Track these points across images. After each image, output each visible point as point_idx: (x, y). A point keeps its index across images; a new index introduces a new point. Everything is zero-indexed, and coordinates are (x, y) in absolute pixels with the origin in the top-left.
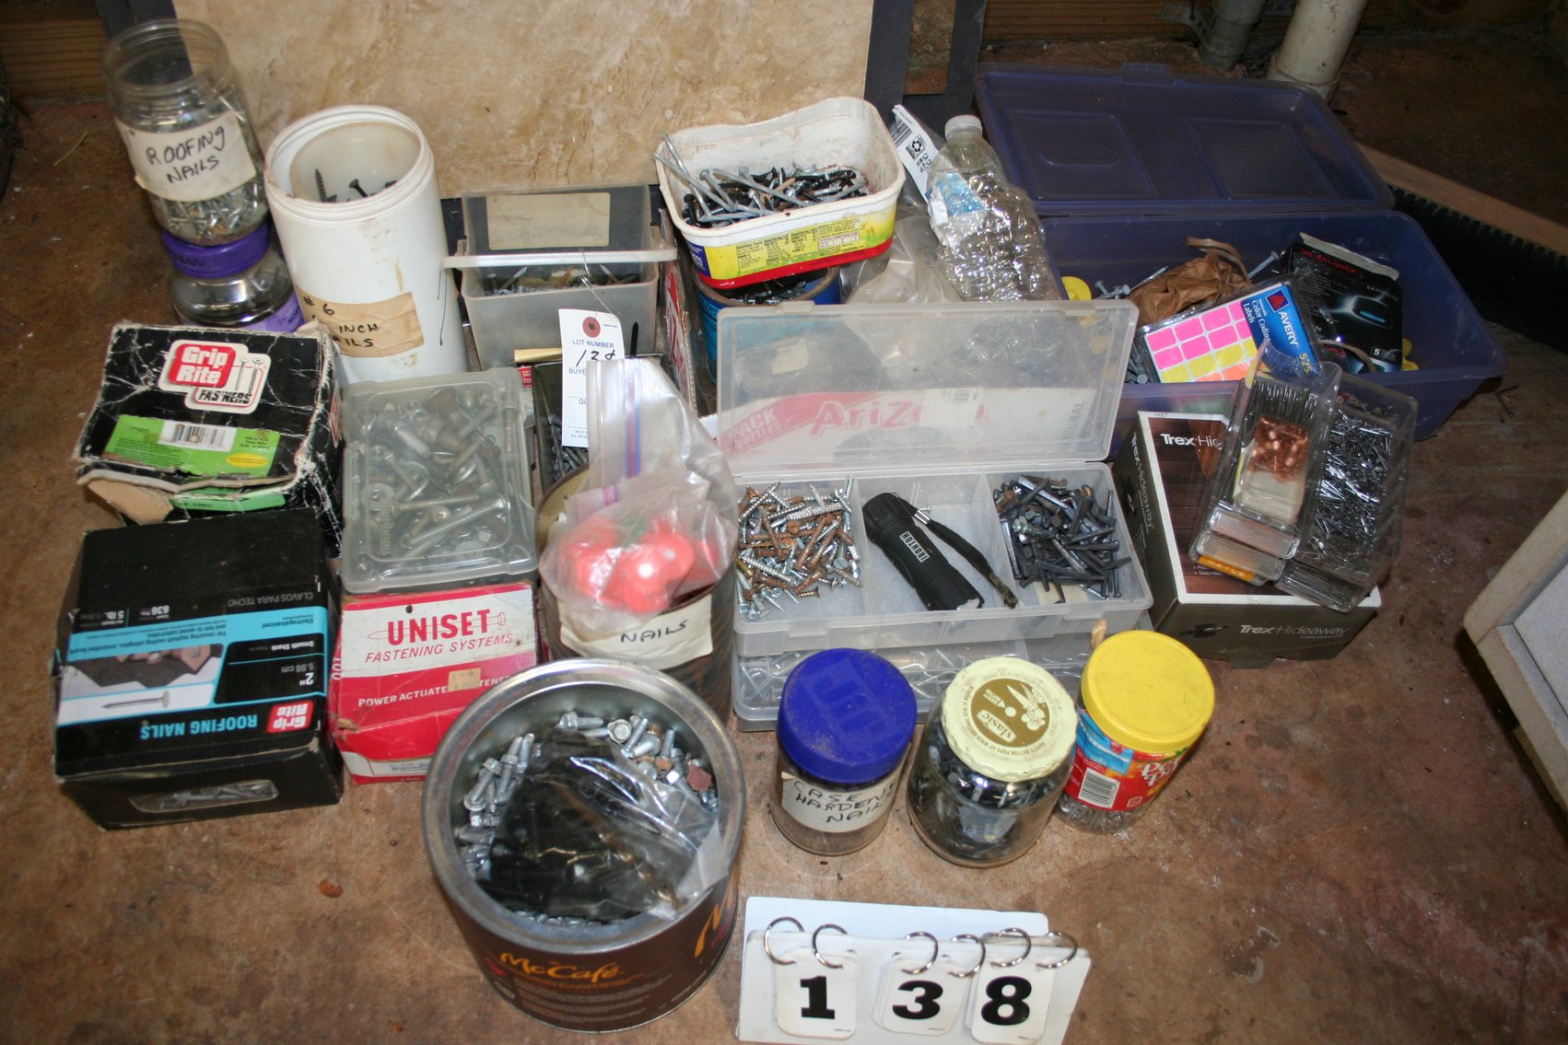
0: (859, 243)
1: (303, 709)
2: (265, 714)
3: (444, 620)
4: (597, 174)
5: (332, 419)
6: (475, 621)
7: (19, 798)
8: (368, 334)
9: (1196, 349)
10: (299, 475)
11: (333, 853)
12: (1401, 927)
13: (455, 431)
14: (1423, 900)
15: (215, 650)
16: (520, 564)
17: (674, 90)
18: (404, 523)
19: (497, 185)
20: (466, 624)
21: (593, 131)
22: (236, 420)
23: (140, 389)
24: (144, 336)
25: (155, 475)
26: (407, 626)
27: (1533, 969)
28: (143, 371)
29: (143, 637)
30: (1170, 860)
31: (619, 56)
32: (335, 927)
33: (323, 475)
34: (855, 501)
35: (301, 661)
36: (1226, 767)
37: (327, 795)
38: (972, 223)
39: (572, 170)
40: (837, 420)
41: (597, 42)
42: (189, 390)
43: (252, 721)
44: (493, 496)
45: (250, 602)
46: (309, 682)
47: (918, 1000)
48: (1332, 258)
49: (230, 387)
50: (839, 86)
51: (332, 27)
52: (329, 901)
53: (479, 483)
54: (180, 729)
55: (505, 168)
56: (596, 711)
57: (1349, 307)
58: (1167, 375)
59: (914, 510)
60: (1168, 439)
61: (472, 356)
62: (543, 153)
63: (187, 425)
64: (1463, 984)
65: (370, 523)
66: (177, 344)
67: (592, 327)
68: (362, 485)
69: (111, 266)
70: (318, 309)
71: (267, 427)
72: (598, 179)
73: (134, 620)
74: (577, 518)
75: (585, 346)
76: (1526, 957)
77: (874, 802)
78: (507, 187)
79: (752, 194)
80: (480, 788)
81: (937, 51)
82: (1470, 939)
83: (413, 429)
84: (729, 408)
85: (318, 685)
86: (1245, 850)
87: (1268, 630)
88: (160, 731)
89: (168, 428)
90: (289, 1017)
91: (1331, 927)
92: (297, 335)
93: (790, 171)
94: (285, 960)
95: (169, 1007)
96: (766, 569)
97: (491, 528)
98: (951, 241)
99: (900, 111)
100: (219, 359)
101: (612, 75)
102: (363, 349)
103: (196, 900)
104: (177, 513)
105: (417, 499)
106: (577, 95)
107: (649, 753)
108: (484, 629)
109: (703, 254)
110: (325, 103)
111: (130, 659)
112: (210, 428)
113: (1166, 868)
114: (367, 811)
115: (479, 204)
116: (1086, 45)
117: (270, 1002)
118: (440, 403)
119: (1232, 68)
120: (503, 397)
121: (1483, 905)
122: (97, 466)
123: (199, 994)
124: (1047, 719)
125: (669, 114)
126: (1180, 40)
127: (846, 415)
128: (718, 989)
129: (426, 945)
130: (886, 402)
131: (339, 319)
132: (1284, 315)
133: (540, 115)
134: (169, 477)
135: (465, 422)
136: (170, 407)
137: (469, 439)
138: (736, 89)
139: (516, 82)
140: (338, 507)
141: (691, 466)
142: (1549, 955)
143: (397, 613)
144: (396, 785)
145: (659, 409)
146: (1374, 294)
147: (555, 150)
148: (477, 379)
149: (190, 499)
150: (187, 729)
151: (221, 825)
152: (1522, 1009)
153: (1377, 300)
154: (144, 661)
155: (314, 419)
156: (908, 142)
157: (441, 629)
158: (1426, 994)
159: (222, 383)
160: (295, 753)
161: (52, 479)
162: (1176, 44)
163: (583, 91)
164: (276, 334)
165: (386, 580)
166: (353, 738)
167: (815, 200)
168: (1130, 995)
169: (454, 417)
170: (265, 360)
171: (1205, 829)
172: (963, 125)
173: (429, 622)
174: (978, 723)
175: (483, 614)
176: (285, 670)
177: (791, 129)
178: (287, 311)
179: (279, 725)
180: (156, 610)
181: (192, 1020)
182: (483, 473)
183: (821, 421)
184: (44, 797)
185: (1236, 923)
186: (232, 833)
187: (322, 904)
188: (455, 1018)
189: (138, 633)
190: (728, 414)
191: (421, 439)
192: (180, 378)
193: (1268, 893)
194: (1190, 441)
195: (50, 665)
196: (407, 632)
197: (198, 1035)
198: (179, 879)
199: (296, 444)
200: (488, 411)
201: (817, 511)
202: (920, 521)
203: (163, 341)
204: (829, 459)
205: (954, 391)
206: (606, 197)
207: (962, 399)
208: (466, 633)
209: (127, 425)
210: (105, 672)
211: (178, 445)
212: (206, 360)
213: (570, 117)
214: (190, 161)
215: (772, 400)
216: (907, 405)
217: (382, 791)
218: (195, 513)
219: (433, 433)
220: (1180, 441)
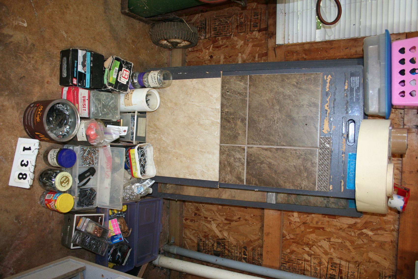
0: (134, 172)
1: (76, 83)
2: (76, 78)
3: (85, 104)
4: (148, 135)
5: (115, 92)
6: (85, 109)
7: (67, 40)
8: (127, 98)
9: (114, 226)
10: (108, 87)
11: (53, 83)
12: (18, 247)
13: (111, 109)
14: (21, 252)
15: (85, 72)
16: (91, 116)
17: (159, 147)
18: (99, 100)
19: (148, 120)
20: (84, 107)
21: (154, 135)
22: (117, 78)
23: (123, 65)
24: (131, 67)
25: (111, 66)
26: (85, 99)
27: (8, 269)
28: (126, 66)
29: (88, 62)
30: (34, 209)
31: (164, 140)
32: (43, 82)
33: (108, 90)
34: (95, 166)
35: (82, 84)
36: (46, 222)
37: (61, 84)
38: (136, 191)
39: (149, 131)
40: (107, 166)
41: (166, 136)
42: (122, 72)
43: (75, 76)
44: (101, 113)
45: (91, 77)
46: (79, 84)
47: (25, 164)
48: (127, 253)
49: (122, 78)
50: (158, 172)
51: (170, 100)
52: (46, 82)
53: (104, 112)
54: (75, 66)
55: (150, 121)
56: (71, 124)
57: (119, 254)
58: (110, 221)
59: (92, 176)
60: (100, 218)
61: (122, 113)
62: (151, 127)
63: (117, 71)
64: (8, 256)
65: (100, 96)
66: (129, 71)
67: (125, 131)
68: (105, 95)
69: (143, 59)
70: (132, 92)
71: (116, 82)
72: (147, 135)
73: (91, 61)
74: (99, 124)
75: (122, 130)
76: (10, 269)
77: (53, 161)
78: (147, 121)
79: (142, 157)
80: (62, 106)
81: (164, 191)
82: (14, 259)
83: (113, 103)
84: (111, 149)
85: (79, 86)
86: (34, 222)
87: (68, 231)
88: (76, 63)
89: (117, 69)
90: (31, 74)
91: (20, 235)
92: (128, 88)
93: (146, 164)
94: (39, 74)
95: (35, 57)
96: (86, 152)
97: (97, 112)
98: (133, 186)
99: (154, 181)
100: (126, 77)
101: (161, 138)
102: (125, 97)
103: (49, 63)
104: (105, 68)
105: (102, 102)
106: (159, 133)
107: (64, 130)
108: (83, 110)
109: (134, 148)
110: (160, 97)
111: (86, 60)
112: (116, 75)
113: (33, 209)
114: (58, 89)
115: (145, 117)
116: (168, 224)
117: (34, 72)
118: (116, 107)
119: (163, 250)
120: (116, 117)
121: (19, 263)
122: (113, 59)
123: (36, 62)
124: (63, 187)
125: (155, 146)
126: (168, 241)
127: (108, 167)
128: (26, 136)
129: (38, 95)
130: (109, 173)
131: (130, 95)
132: (118, 240)
133: (157, 127)
134: (110, 68)
135: (113, 111)
136: (120, 69)
137: (110, 111)
138: (158, 156)
139: (161, 124)
140: (102, 91)
141: (104, 141)
142: (9, 273)
143: (87, 98)
144: (61, 94)
145: (112, 137)
146: (121, 259)
147: (152, 129)
148: (119, 113)
149: (107, 70)
150: (75, 67)
151: (59, 68)
152: (2, 266)
153: (120, 259)
154: (85, 62)
155: (116, 90)
156: (149, 182)
157: (84, 104)
158: (7, 249)
159: (123, 77)
160: (70, 81)
161: (111, 48)
162: (168, 240)
163: (160, 134)
164: (129, 86)
165: (91, 97)
166: (71, 90)
167: (141, 167)
168: (15, 199)
169: (114, 109)
170: (125, 83)
171: (38, 216)
172: (151, 191)
173: (85, 102)
174: (64, 176)
175: (85, 110)
176: (81, 81)
177: (152, 164)
178: (132, 87)
179: (74, 80)
180: (92, 64)
181: (33, 60)
182: (105, 112)
183: (107, 163)
184: (66, 43)
185: (23, 219)
186: (57, 69)
187: (46, 81)
188: (28, 97)
189: (89, 62)
190: (110, 149)
191: (111, 104)
192: (124, 71)
193: (27, 225)
194: (99, 221)
195: (86, 49)
196: (84, 99)
197: (31, 61)
198: (52, 61)
199: (112, 87)
200: (114, 114)
201: (94, 161)
202: (91, 177)
203: (130, 70)
204: (102, 165)
205: (110, 183)
206: (144, 136)
207: (109, 185)
208: (83, 107)
209: (119, 63)
210: (84, 57)
211: (115, 70)
212: (126, 75)
213: (156, 132)
214: (153, 79)
215: (111, 156)
216: (109, 176)
217: (60, 91)
218: (104, 71)
219: (111, 106)
220: (99, 220)
